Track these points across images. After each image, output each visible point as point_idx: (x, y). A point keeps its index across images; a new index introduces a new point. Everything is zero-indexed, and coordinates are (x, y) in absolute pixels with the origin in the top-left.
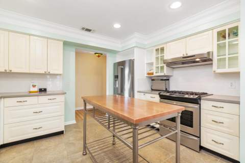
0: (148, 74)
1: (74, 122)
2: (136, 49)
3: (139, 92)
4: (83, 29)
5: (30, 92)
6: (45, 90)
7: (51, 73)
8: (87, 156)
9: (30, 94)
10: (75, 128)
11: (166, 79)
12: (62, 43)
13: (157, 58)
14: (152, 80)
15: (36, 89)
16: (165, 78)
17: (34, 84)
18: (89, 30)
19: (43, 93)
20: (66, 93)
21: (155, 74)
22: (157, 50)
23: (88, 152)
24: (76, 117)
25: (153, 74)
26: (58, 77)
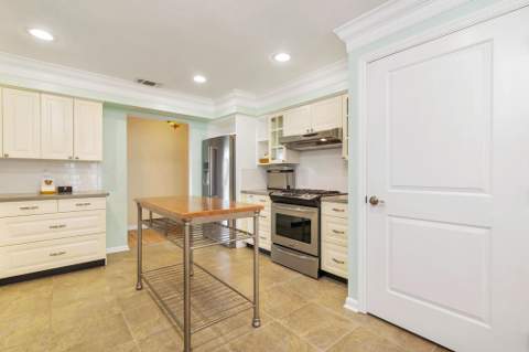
0: (262, 161)
1: (126, 248)
2: (237, 118)
3: (243, 192)
4: (140, 81)
5: (42, 193)
6: (69, 190)
7: (80, 159)
8: (144, 291)
9: (42, 196)
10: (127, 256)
11: (289, 170)
12: (101, 105)
13: (274, 133)
14: (269, 171)
15: (52, 188)
16: (286, 168)
17: (49, 179)
18: (152, 84)
19: (66, 195)
20: (108, 195)
21: (271, 162)
22: (273, 120)
23: (145, 285)
24: (129, 240)
25: (267, 160)
26: (94, 166)
